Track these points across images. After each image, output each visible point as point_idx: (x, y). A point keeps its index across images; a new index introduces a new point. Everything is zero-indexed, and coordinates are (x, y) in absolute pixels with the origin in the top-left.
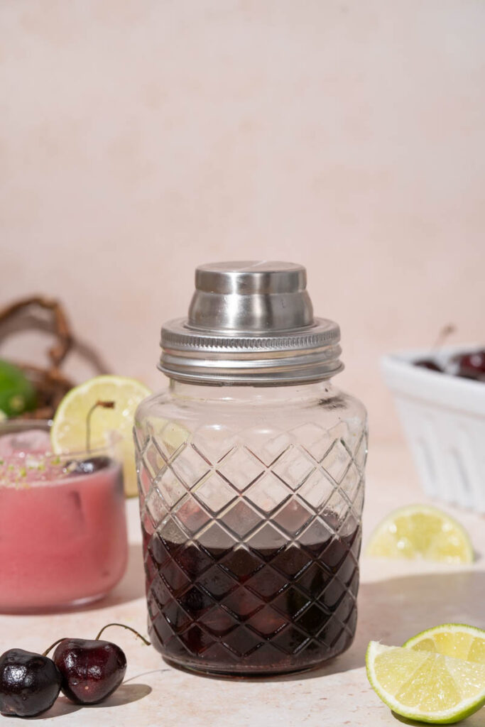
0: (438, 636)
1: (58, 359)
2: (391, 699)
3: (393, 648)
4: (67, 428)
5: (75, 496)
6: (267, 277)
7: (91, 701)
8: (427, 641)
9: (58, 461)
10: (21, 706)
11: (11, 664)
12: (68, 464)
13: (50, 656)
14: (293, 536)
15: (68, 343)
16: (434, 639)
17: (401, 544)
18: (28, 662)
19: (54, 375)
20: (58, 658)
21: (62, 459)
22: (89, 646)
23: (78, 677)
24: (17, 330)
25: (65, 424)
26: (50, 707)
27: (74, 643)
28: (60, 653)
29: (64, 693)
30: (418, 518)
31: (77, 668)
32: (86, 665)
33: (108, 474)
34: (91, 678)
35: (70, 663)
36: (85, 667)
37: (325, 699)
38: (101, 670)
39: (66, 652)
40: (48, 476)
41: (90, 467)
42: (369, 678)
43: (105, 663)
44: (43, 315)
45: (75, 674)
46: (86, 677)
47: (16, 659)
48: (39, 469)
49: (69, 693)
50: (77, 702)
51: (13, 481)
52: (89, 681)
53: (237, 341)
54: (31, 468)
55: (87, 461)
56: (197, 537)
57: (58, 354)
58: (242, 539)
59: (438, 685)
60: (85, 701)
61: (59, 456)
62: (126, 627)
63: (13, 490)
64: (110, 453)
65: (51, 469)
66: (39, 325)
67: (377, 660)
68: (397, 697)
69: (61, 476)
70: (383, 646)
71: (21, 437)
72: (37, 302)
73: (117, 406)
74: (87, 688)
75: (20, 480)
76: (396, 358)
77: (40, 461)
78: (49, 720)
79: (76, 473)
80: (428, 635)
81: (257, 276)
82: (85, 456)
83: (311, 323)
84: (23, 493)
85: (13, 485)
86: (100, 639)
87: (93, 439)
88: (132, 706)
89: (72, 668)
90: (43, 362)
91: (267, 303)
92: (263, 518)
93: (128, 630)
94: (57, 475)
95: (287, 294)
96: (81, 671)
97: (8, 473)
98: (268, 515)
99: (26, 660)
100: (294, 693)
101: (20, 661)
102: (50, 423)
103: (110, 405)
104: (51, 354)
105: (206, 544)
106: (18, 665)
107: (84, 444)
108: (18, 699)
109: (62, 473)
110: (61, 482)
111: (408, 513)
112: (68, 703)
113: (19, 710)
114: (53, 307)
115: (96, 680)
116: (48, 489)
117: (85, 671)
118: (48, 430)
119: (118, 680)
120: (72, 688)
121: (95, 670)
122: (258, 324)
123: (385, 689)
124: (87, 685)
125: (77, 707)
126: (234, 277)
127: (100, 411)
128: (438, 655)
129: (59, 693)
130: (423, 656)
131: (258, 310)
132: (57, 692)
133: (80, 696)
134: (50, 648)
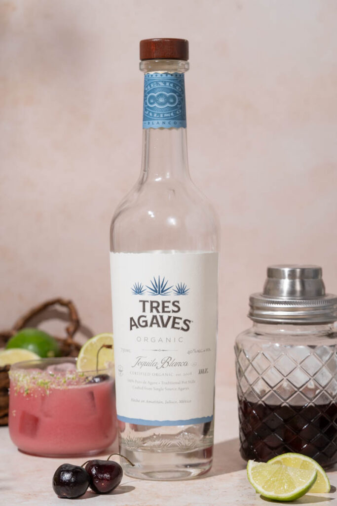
0: (284, 459)
1: (71, 334)
2: (260, 489)
3: (261, 463)
4: (85, 361)
5: (91, 394)
6: (303, 271)
7: (105, 491)
10: (70, 492)
11: (64, 471)
13: (84, 467)
14: (311, 400)
15: (77, 323)
16: (282, 461)
18: (73, 470)
20: (87, 469)
22: (104, 463)
24: (47, 318)
25: (84, 358)
26: (84, 493)
27: (96, 462)
28: (89, 467)
29: (91, 488)
31: (98, 474)
32: (103, 472)
34: (105, 479)
35: (94, 472)
36: (102, 474)
38: (110, 475)
39: (92, 466)
40: (78, 383)
41: (98, 379)
42: (248, 478)
43: (112, 473)
44: (63, 309)
45: (97, 477)
46: (103, 479)
47: (67, 468)
48: (73, 379)
49: (93, 487)
50: (97, 492)
51: (59, 385)
52: (104, 481)
53: (288, 302)
54: (69, 379)
55: (97, 377)
56: (263, 399)
57: (72, 331)
58: (285, 400)
59: (284, 481)
60: (102, 491)
63: (59, 390)
65: (79, 379)
66: (60, 316)
67: (253, 469)
68: (263, 487)
69: (84, 383)
70: (256, 462)
71: (60, 366)
73: (113, 346)
74: (103, 484)
75: (63, 385)
77: (74, 374)
78: (83, 500)
79: (90, 382)
80: (279, 459)
81: (298, 271)
82: (95, 374)
83: (325, 295)
84: (64, 391)
85: (59, 387)
86: (109, 460)
88: (126, 494)
89: (95, 474)
90: (63, 335)
91: (303, 284)
92: (296, 389)
93: (123, 457)
95: (312, 280)
96: (100, 476)
97: (56, 381)
98: (299, 389)
99: (72, 468)
101: (70, 469)
102: (76, 359)
103: (110, 347)
104: (67, 330)
105: (268, 403)
106: (68, 471)
107: (94, 368)
108: (68, 488)
110: (84, 386)
112: (93, 493)
113: (68, 494)
114: (67, 304)
115: (108, 480)
117: (102, 476)
118: (75, 363)
120: (96, 485)
121: (107, 476)
122: (298, 294)
123: (257, 483)
125: (97, 495)
126: (287, 271)
127: (104, 349)
128: (284, 467)
129: (88, 488)
130: (277, 466)
131: (298, 287)
132: (86, 487)
133: (99, 489)
134: (85, 464)
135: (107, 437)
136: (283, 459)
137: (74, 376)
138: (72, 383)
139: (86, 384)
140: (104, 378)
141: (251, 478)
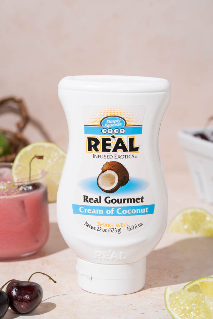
0: (202, 283)
1: (21, 128)
2: (176, 316)
4: (20, 168)
5: (22, 203)
7: (25, 312)
8: (196, 285)
9: (14, 186)
12: (19, 187)
13: (4, 289)
15: (27, 120)
16: (199, 284)
17: (186, 227)
19: (19, 136)
20: (8, 291)
21: (16, 184)
22: (24, 285)
23: (18, 300)
25: (19, 165)
26: (3, 316)
27: (17, 283)
28: (9, 288)
29: (11, 308)
30: (194, 214)
31: (17, 296)
32: (22, 294)
33: (40, 192)
34: (25, 301)
35: (14, 293)
36: (22, 296)
37: (143, 313)
39: (12, 288)
40: (8, 193)
41: (30, 188)
42: (166, 305)
43: (32, 294)
44: (15, 106)
46: (22, 301)
48: (4, 189)
49: (13, 308)
50: (17, 313)
52: (23, 303)
55: (28, 185)
57: (21, 125)
60: (22, 312)
61: (15, 183)
62: (44, 274)
64: (41, 181)
65: (10, 190)
66: (13, 111)
67: (170, 296)
68: (180, 316)
69: (15, 193)
72: (12, 99)
73: (44, 158)
74: (22, 306)
76: (186, 132)
77: (5, 185)
79: (23, 191)
80: (197, 282)
82: (29, 183)
86: (30, 281)
87: (33, 173)
88: (45, 315)
89: (15, 296)
90: (14, 129)
93: (45, 275)
94: (14, 193)
100: (128, 310)
103: (41, 157)
104: (18, 125)
109: (16, 192)
110: (15, 196)
111: (189, 211)
112: (13, 313)
114: (20, 102)
115: (27, 302)
116: (9, 200)
117: (21, 298)
118: (11, 167)
119: (38, 302)
120: (15, 306)
121: (27, 297)
123: (173, 311)
124: (22, 305)
125: (18, 315)
127: (36, 159)
128: (201, 295)
129: (8, 307)
130: (193, 294)
132: (7, 307)
133: (19, 310)
134: (5, 285)
135: (37, 241)
136: (200, 283)
137: (6, 187)
138: (3, 193)
139: (17, 194)
140: (36, 186)
141: (168, 304)
